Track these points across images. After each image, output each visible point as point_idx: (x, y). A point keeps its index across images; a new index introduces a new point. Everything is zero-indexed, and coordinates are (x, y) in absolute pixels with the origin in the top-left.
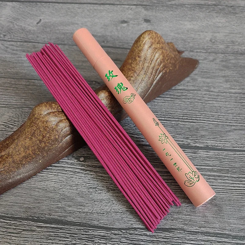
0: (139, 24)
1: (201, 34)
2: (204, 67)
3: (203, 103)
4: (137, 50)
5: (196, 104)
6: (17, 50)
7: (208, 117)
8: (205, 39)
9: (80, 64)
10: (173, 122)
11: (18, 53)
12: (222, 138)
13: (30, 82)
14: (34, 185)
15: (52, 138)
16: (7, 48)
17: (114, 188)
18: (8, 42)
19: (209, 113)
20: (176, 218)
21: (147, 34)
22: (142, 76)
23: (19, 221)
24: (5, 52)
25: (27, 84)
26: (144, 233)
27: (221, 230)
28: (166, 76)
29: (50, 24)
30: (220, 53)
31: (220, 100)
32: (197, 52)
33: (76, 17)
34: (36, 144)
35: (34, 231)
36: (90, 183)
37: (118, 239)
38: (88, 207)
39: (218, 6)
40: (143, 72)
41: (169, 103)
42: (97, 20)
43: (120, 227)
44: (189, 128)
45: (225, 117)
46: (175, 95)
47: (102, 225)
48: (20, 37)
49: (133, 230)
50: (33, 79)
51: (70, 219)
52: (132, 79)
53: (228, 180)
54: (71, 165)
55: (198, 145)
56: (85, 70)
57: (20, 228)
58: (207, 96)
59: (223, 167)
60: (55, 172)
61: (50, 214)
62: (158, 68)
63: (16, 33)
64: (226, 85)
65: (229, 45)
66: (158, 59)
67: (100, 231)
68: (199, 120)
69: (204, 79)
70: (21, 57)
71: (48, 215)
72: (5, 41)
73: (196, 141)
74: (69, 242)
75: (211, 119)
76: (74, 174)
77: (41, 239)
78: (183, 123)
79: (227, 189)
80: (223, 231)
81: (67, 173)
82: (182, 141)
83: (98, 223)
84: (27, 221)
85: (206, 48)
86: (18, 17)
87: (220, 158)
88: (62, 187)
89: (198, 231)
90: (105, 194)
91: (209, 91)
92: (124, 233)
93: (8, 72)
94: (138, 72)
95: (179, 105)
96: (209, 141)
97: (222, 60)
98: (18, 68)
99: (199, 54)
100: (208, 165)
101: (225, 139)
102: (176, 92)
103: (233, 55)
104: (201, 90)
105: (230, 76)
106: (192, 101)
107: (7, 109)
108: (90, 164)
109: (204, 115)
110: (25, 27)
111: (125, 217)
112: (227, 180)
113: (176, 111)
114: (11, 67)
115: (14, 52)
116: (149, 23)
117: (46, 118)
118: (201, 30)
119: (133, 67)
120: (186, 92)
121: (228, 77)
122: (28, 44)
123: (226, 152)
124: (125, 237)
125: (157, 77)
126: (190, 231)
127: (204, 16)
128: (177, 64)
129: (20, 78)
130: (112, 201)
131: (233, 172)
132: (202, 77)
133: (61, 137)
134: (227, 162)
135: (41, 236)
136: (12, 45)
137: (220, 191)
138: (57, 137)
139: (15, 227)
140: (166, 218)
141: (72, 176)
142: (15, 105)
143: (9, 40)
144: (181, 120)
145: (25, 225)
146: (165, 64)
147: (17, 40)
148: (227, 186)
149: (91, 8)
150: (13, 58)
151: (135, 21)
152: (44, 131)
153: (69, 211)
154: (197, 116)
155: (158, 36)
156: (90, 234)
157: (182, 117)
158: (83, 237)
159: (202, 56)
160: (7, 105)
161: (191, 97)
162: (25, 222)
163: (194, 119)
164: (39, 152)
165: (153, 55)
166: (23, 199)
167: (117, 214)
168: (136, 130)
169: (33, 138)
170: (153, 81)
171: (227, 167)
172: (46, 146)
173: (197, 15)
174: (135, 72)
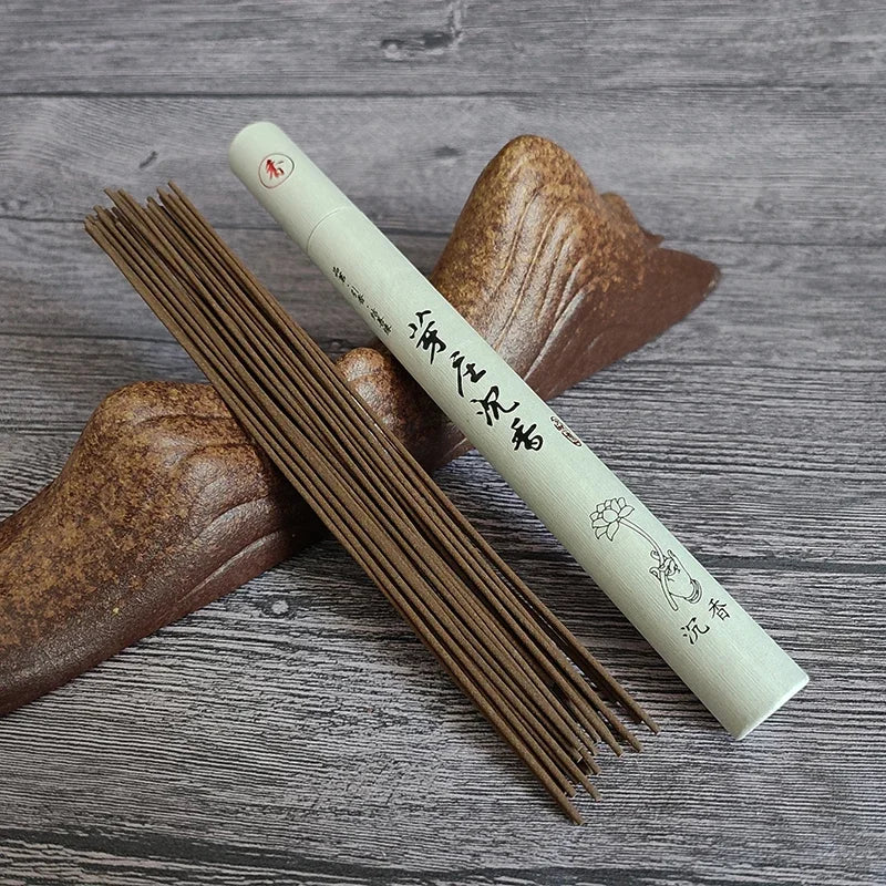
1: (722, 184)
2: (739, 289)
3: (743, 405)
4: (487, 204)
5: (718, 408)
6: (63, 247)
7: (764, 454)
8: (738, 201)
9: (288, 286)
10: (632, 474)
11: (67, 254)
12: (826, 524)
13: (100, 345)
14: (84, 707)
15: (163, 517)
16: (29, 240)
17: (405, 714)
18: (33, 223)
19: (768, 440)
20: (657, 829)
21: (523, 146)
22: (509, 301)
23: (15, 846)
24: (19, 255)
25: (88, 352)
27: (850, 875)
28: (598, 304)
29: (185, 167)
30: (795, 244)
31: (806, 396)
32: (711, 241)
34: (100, 540)
35: (71, 884)
36: (307, 697)
38: (297, 787)
39: (776, 85)
40: (512, 286)
41: (616, 408)
42: (350, 150)
43: (428, 865)
44: (695, 494)
45: (832, 451)
46: (635, 382)
47: (351, 860)
48: (78, 207)
49: (483, 880)
50: (111, 338)
51: (220, 836)
52: (471, 310)
53: (861, 678)
54: (236, 629)
55: (732, 551)
56: (304, 306)
57: (14, 873)
58: (759, 382)
59: (838, 631)
60: (174, 656)
61: (141, 819)
62: (570, 274)
63: (65, 195)
64: (827, 345)
65: (828, 220)
66: (565, 237)
68: (731, 464)
69: (743, 329)
70: (75, 269)
71: (130, 821)
72: (24, 219)
73: (723, 538)
75: (779, 459)
76: (246, 661)
78: (673, 476)
79: (859, 713)
80: (857, 880)
81: (219, 658)
83: (335, 851)
84: (45, 846)
85: (742, 228)
86: (75, 146)
87: (823, 597)
88: (197, 712)
89: (752, 879)
90: (367, 737)
91: (765, 367)
93: (24, 316)
94: (493, 285)
95: (653, 414)
96: (777, 538)
97: (803, 264)
98: (61, 304)
99: (718, 247)
100: (779, 623)
101: (838, 530)
102: (641, 372)
103: (842, 250)
104: (734, 363)
105: (838, 316)
106: (700, 400)
107: (6, 435)
108: (313, 625)
109: (749, 445)
110: (96, 178)
111: (449, 826)
112: (856, 678)
113: (641, 433)
114: (36, 301)
115: (54, 253)
117: (143, 438)
118: (722, 172)
119: (475, 267)
120: (678, 370)
121: (833, 319)
123: (846, 577)
125: (565, 308)
127: (731, 124)
128: (639, 267)
129: (65, 334)
130: (396, 762)
131: (880, 649)
132: (734, 322)
133: (200, 514)
134: (853, 613)
136: (48, 232)
137: (834, 719)
138: (183, 512)
140: (616, 828)
141: (241, 669)
142: (38, 422)
143: (40, 216)
144: (662, 465)
145: (37, 860)
146: (593, 259)
147: (65, 217)
148: (860, 702)
149: (332, 109)
150: (47, 271)
152: (135, 489)
153: (219, 807)
154: (724, 451)
155: (565, 157)
157: (667, 453)
159: (729, 254)
160: (8, 422)
161: (699, 386)
162: (38, 850)
163: (714, 459)
164: (110, 574)
165: (548, 221)
166: (38, 758)
167: (417, 813)
168: (492, 500)
169: (92, 519)
170: (552, 321)
171: (853, 630)
172: (139, 548)
173: (705, 121)
174: (482, 283)
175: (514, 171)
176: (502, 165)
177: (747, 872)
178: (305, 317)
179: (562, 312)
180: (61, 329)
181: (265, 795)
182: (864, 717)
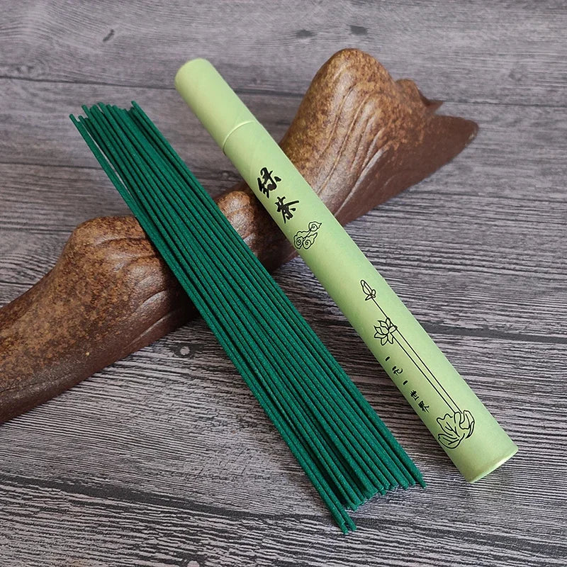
0: (338, 39)
1: (489, 59)
2: (490, 140)
3: (481, 224)
4: (318, 97)
5: (465, 226)
6: (55, 101)
7: (491, 259)
8: (498, 72)
9: (197, 132)
10: (405, 270)
11: (57, 106)
12: (523, 309)
13: (79, 173)
14: (72, 408)
15: (113, 301)
16: (34, 95)
17: (255, 421)
18: (37, 83)
19: (495, 249)
20: (396, 497)
22: (332, 158)
23: (34, 488)
24: (28, 106)
25: (72, 178)
26: (317, 527)
27: (505, 530)
28: (391, 158)
29: (132, 41)
30: (533, 105)
31: (524, 219)
32: (476, 103)
33: (194, 25)
34: (77, 313)
35: (65, 512)
36: (199, 408)
37: (257, 539)
38: (191, 461)
40: (334, 150)
41: (400, 224)
42: (240, 31)
43: (263, 511)
44: (444, 285)
45: (535, 259)
46: (414, 206)
47: (220, 506)
48: (65, 71)
49: (293, 521)
50: (86, 168)
51: (148, 488)
52: (308, 165)
53: (530, 410)
54: (159, 364)
55: (462, 324)
57: (33, 504)
58: (494, 208)
59: (521, 379)
60: (122, 380)
61: (103, 476)
62: (372, 140)
63: (56, 62)
64: (543, 182)
65: (557, 87)
66: (370, 117)
67: (214, 520)
68: (469, 265)
69: (488, 169)
71: (99, 477)
72: (30, 80)
73: (457, 315)
74: (142, 540)
75: (500, 262)
76: (163, 385)
77: (81, 530)
78: (431, 272)
79: (525, 433)
80: (510, 533)
81: (148, 382)
82: (425, 314)
83: (211, 500)
84: (50, 489)
85: (498, 92)
86: (62, 26)
87: (515, 356)
88: (135, 415)
89: (448, 528)
90: (232, 434)
91: (500, 197)
92: (272, 525)
93: (33, 150)
94: (322, 149)
95: (423, 229)
96: (491, 317)
97: (536, 121)
98: (55, 142)
99: (479, 107)
100: (485, 373)
101: (531, 313)
102: (418, 199)
103: (564, 111)
104: (480, 194)
105: (554, 161)
106: (455, 220)
107: (24, 234)
108: (204, 363)
109: (482, 253)
110: (76, 49)
111: (277, 488)
112: (527, 410)
113: (414, 242)
114: (39, 140)
115: (50, 105)
116: (363, 36)
117: (100, 255)
118: (489, 50)
119: (310, 137)
120: (443, 198)
121: (550, 163)
122: (80, 88)
123: (531, 344)
124: (273, 536)
125: (368, 162)
126: (430, 529)
127: (497, 17)
128: (420, 131)
129: (57, 164)
130: (248, 450)
131: (544, 392)
132: (483, 164)
133: (136, 299)
134: (531, 368)
135: (79, 524)
138: (125, 298)
139: (23, 502)
141: (160, 389)
142: (42, 225)
143: (41, 78)
144: (425, 264)
145: (46, 497)
146: (389, 130)
147: (57, 79)
148: (527, 425)
150: (46, 119)
151: (331, 30)
152: (96, 284)
153: (147, 471)
154: (466, 256)
155: (372, 62)
156: (192, 524)
157: (429, 256)
158: (175, 531)
159: (487, 112)
160: (25, 224)
161: (454, 210)
162: (46, 492)
163: (458, 261)
164: (84, 333)
165: (358, 107)
166: (46, 438)
167: (259, 480)
168: (317, 285)
169: (72, 300)
170: (360, 170)
171: (530, 379)
172: (100, 318)
173: (479, 14)
174: (315, 148)
175: (337, 75)
176: (329, 71)
177: (444, 524)
178: (207, 155)
179: (367, 164)
180: (55, 161)
181: (173, 465)
182: (527, 435)
